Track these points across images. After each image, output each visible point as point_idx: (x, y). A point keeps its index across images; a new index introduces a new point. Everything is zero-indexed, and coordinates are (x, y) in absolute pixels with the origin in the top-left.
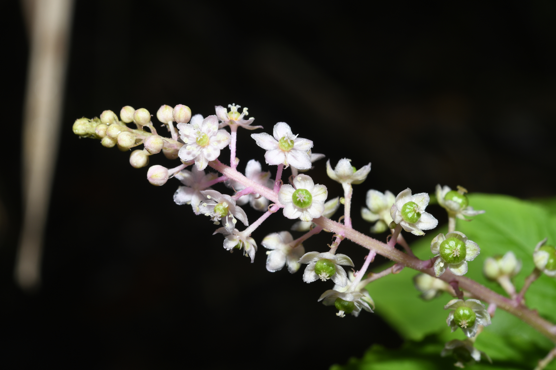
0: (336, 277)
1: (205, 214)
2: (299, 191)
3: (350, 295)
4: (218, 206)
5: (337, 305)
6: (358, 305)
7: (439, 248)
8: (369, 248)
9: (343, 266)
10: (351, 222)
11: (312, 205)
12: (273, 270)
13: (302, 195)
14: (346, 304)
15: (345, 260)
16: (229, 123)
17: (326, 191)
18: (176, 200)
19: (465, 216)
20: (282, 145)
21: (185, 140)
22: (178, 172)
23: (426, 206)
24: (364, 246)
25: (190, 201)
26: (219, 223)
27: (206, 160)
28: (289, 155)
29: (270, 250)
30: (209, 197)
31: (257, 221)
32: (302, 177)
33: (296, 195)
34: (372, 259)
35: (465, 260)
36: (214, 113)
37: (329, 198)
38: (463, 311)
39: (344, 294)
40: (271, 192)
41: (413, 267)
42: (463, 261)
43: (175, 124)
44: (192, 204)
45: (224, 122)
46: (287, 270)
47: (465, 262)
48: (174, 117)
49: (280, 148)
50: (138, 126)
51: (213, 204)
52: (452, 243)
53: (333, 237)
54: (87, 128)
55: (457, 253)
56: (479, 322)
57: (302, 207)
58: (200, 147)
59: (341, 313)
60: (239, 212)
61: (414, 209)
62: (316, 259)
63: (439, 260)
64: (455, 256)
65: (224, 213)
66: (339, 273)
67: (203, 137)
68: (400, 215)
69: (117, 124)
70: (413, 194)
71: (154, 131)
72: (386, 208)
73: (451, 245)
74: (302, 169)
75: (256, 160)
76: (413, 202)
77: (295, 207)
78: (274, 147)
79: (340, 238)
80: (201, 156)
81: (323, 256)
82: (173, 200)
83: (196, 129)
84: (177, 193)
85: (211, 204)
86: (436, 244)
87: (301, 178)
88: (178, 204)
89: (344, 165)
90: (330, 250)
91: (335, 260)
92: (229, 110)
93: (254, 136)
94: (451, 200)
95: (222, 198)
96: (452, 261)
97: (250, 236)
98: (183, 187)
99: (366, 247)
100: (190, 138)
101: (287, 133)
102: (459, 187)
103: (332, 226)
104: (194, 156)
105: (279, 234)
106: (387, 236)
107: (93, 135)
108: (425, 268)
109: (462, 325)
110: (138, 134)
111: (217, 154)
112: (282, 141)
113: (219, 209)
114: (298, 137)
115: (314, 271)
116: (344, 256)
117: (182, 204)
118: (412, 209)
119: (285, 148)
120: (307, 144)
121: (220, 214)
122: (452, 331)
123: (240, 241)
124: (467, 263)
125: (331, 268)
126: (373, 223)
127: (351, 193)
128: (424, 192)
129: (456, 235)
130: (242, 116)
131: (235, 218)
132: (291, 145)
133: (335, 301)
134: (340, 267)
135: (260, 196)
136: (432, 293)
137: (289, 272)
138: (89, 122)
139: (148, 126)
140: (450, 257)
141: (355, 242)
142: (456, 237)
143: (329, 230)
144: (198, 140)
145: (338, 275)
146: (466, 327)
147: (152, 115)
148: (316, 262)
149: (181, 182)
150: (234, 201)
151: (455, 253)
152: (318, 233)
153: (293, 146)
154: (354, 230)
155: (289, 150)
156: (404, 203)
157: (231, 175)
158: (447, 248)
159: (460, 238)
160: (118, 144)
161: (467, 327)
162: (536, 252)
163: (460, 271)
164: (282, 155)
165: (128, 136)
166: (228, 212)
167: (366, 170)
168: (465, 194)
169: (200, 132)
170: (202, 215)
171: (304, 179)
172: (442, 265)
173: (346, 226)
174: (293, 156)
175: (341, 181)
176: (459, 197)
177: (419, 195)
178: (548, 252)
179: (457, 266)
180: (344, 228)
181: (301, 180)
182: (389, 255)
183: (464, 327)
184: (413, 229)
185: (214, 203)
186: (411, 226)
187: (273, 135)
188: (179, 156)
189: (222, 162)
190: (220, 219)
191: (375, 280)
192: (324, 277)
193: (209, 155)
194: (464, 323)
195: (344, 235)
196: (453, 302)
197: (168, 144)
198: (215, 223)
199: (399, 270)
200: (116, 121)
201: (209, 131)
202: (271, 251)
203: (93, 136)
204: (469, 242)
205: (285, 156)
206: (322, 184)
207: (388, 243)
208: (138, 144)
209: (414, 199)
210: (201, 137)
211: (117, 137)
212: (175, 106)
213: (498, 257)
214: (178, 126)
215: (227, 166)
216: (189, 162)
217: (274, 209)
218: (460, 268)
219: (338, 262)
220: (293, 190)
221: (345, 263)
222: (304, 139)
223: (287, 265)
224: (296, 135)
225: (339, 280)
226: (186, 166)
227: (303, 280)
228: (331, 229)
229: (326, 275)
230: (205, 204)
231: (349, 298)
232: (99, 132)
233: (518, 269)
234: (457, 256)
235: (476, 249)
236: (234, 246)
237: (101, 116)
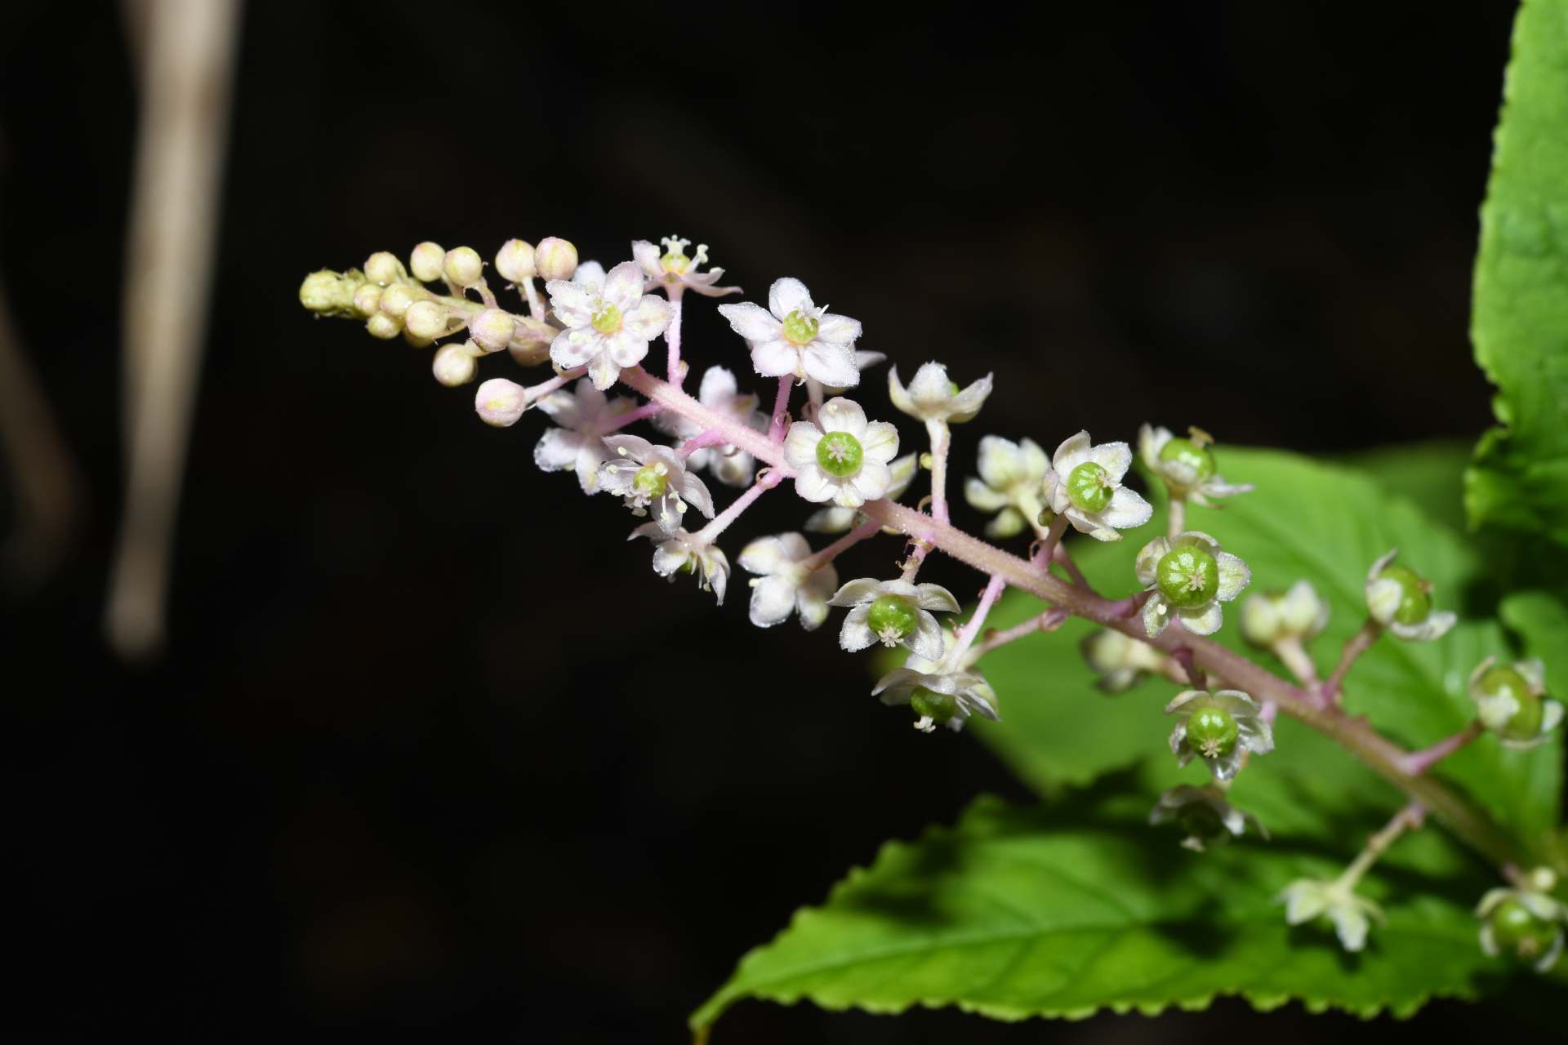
0: (918, 637)
1: (611, 491)
2: (832, 437)
3: (949, 679)
4: (643, 472)
5: (917, 703)
6: (963, 703)
7: (1154, 570)
8: (989, 571)
9: (933, 612)
10: (947, 512)
11: (863, 469)
12: (765, 622)
13: (840, 447)
14: (937, 701)
15: (939, 598)
16: (665, 279)
17: (894, 438)
18: (540, 461)
19: (1208, 498)
20: (791, 330)
21: (565, 318)
22: (546, 395)
23: (1124, 472)
24: (978, 567)
25: (574, 462)
26: (644, 513)
27: (616, 365)
28: (807, 354)
29: (758, 576)
30: (622, 451)
31: (731, 508)
32: (839, 405)
33: (825, 445)
34: (996, 597)
35: (1215, 599)
36: (629, 256)
37: (902, 453)
38: (1210, 719)
39: (934, 679)
40: (764, 441)
41: (1090, 617)
42: (1211, 600)
43: (539, 283)
44: (577, 470)
45: (652, 278)
46: (799, 622)
47: (1216, 603)
48: (536, 266)
49: (786, 338)
50: (452, 288)
51: (632, 469)
52: (1187, 559)
53: (907, 545)
54: (333, 294)
55: (1199, 583)
56: (1243, 743)
57: (840, 475)
58: (601, 335)
59: (925, 723)
60: (692, 486)
61: (1097, 478)
62: (870, 596)
63: (1155, 598)
64: (1194, 589)
65: (657, 489)
66: (924, 629)
67: (609, 311)
68: (1065, 492)
69: (404, 283)
70: (1094, 444)
71: (490, 300)
72: (1023, 478)
73: (1183, 564)
74: (838, 385)
75: (724, 368)
76: (1093, 463)
77: (822, 475)
78: (771, 335)
79: (925, 548)
80: (603, 356)
81: (888, 588)
82: (533, 460)
83: (592, 293)
84: (543, 444)
85: (627, 469)
86: (1148, 561)
87: (835, 407)
88: (544, 469)
89: (932, 377)
90: (901, 574)
91: (917, 597)
92: (664, 250)
93: (724, 310)
94: (1177, 460)
95: (654, 452)
96: (1186, 601)
97: (715, 542)
98: (557, 431)
99: (983, 569)
100: (577, 315)
101: (803, 303)
102: (1193, 430)
103: (906, 521)
104: (586, 355)
105: (778, 538)
106: (1030, 544)
107: (348, 310)
108: (1118, 619)
109: (1206, 751)
110: (454, 307)
111: (642, 351)
112: (791, 321)
113: (645, 479)
114: (826, 312)
115: (867, 623)
116: (938, 588)
117: (553, 470)
118: (1092, 480)
119: (799, 336)
120: (847, 328)
121: (649, 492)
122: (1181, 765)
123: (692, 554)
124: (1220, 606)
125: (907, 615)
126: (993, 515)
127: (948, 444)
128: (1119, 440)
129: (1194, 541)
130: (695, 263)
131: (682, 499)
132: (812, 329)
133: (912, 694)
134: (926, 615)
135: (737, 451)
136: (1124, 678)
137: (802, 627)
138: (339, 279)
139: (477, 288)
140: (1183, 590)
141: (956, 556)
142: (1194, 544)
143: (898, 528)
144: (598, 318)
145: (921, 633)
146: (1215, 756)
147: (487, 264)
148: (871, 602)
149: (553, 418)
150: (682, 460)
151: (1193, 582)
152: (872, 536)
153: (816, 332)
154: (955, 529)
155: (807, 342)
156: (1073, 467)
157: (670, 401)
158: (1174, 571)
159: (1204, 547)
160: (408, 330)
161: (1220, 755)
162: (1370, 583)
163: (1206, 624)
164: (791, 354)
165: (431, 312)
166: (667, 486)
167: (981, 390)
168: (1207, 447)
169: (600, 301)
170: (604, 495)
171: (842, 410)
172: (1162, 609)
173: (935, 521)
174: (817, 356)
175: (923, 416)
176: (1195, 452)
177: (1108, 447)
178: (1401, 580)
179: (1197, 613)
180: (932, 525)
181: (837, 411)
182: (1035, 588)
183: (1211, 756)
184: (1096, 525)
185: (632, 466)
186: (1089, 520)
187: (768, 309)
188: (551, 355)
189: (649, 371)
190: (648, 503)
191: (1002, 646)
192: (891, 638)
193: (622, 354)
194: (1212, 747)
195: (932, 540)
196: (1186, 696)
197: (524, 331)
198: (635, 513)
199: (1056, 621)
200: (401, 278)
201: (622, 298)
202: (761, 579)
203: (347, 313)
204: (1225, 557)
205: (798, 355)
206: (884, 421)
207: (1032, 559)
208: (454, 330)
209: (1097, 457)
210: (605, 312)
211: (405, 313)
212: (541, 240)
213: (1274, 593)
214: (549, 287)
215: (660, 381)
216: (573, 370)
217: (769, 480)
218: (1204, 618)
219: (923, 603)
220: (819, 436)
221: (939, 604)
222: (841, 317)
223: (797, 612)
224: (822, 307)
225: (924, 645)
226: (566, 380)
227: (840, 645)
228: (901, 528)
229: (896, 632)
230: (613, 468)
231: (945, 688)
232: (362, 303)
233: (1322, 622)
234: (1198, 589)
235: (1240, 572)
236: (678, 567)
237: (366, 266)
